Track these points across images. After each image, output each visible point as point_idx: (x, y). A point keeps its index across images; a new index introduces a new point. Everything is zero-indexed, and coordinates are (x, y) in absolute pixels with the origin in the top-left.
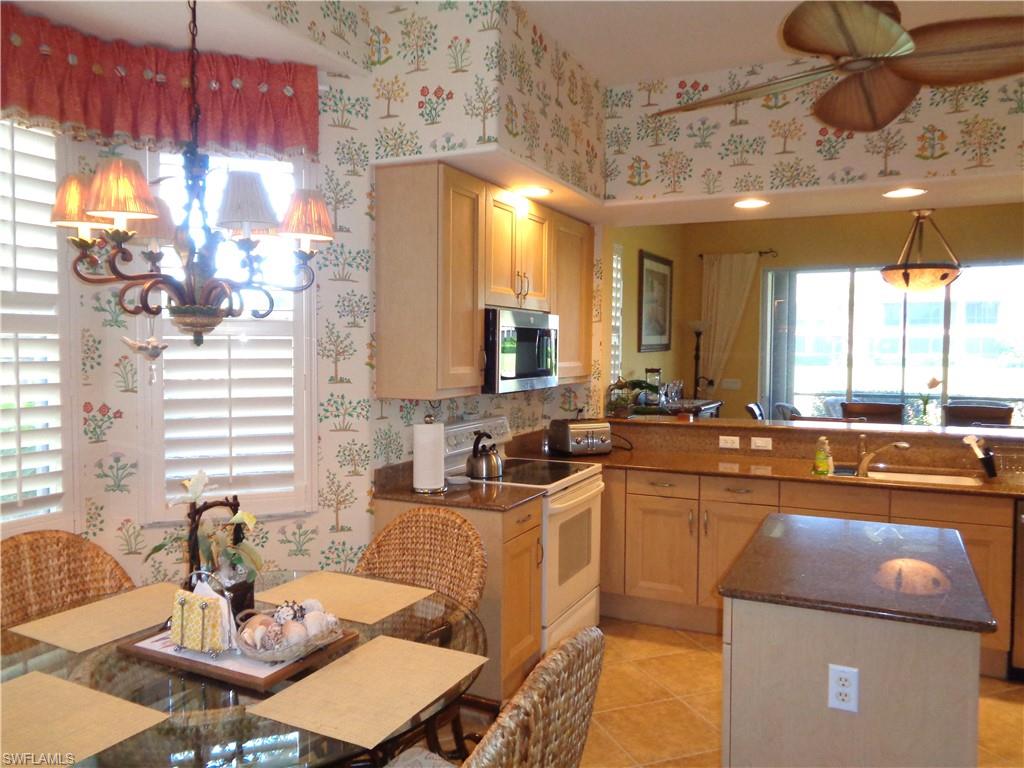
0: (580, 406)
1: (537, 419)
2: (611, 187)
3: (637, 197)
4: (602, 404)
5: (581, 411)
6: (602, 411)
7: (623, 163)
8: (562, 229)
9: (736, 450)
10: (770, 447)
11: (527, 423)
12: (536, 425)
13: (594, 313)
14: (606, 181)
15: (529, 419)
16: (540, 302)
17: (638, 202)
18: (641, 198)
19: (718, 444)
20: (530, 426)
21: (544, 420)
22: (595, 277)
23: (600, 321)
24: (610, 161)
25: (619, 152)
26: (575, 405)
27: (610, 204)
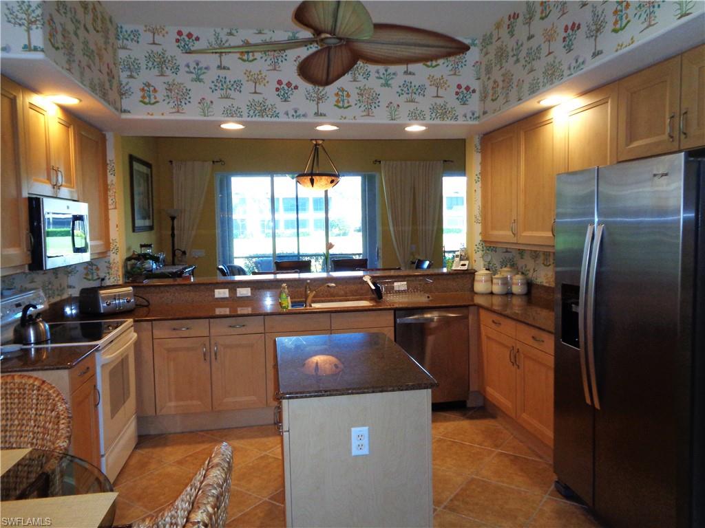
0: (102, 275)
1: (64, 289)
2: (126, 103)
3: (148, 113)
4: (120, 273)
5: (103, 280)
6: (121, 279)
7: (135, 85)
8: (83, 133)
9: (226, 298)
10: (249, 294)
11: (56, 293)
12: (63, 294)
13: (110, 202)
14: (121, 98)
15: (57, 289)
16: (71, 192)
17: (149, 117)
18: (152, 115)
19: (214, 295)
20: (58, 295)
21: (70, 290)
22: (109, 174)
23: (115, 208)
24: (124, 83)
25: (131, 77)
26: (98, 275)
27: (124, 116)
